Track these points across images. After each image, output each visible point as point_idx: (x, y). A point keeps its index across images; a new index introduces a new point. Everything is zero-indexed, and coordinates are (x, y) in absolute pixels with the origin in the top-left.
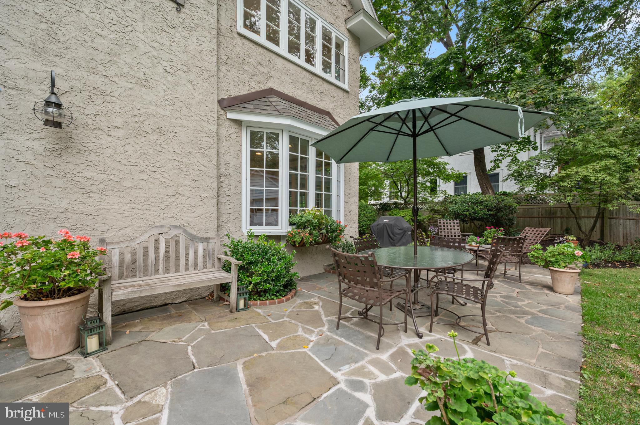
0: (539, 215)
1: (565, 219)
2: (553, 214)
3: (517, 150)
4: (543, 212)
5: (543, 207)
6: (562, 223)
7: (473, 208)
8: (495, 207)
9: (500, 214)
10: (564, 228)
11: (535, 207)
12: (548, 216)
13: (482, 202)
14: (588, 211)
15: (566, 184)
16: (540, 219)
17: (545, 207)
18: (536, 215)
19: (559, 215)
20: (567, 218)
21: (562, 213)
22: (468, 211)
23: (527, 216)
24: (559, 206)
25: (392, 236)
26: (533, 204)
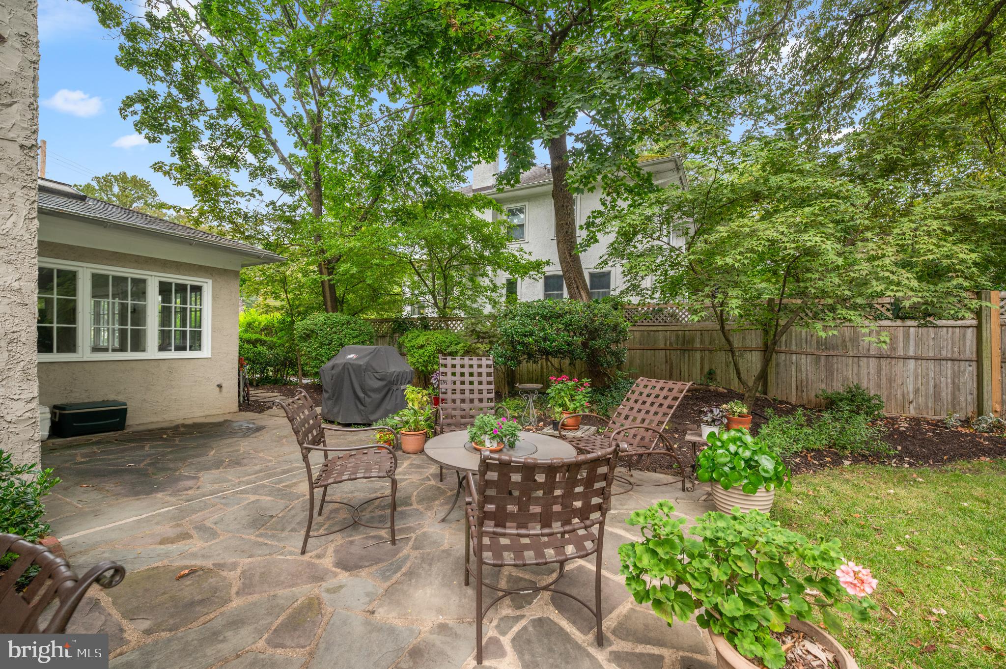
0: (665, 344)
1: (707, 352)
2: (688, 342)
3: (630, 206)
4: (673, 339)
5: (674, 328)
6: (702, 359)
7: (543, 329)
8: (586, 326)
9: (597, 344)
10: (706, 370)
11: (660, 328)
12: (680, 346)
13: (561, 316)
14: (744, 338)
15: (729, 260)
16: (668, 352)
17: (676, 328)
18: (661, 345)
19: (698, 345)
20: (710, 351)
21: (702, 342)
22: (531, 334)
23: (646, 346)
24: (698, 328)
25: (361, 395)
26: (657, 323)
